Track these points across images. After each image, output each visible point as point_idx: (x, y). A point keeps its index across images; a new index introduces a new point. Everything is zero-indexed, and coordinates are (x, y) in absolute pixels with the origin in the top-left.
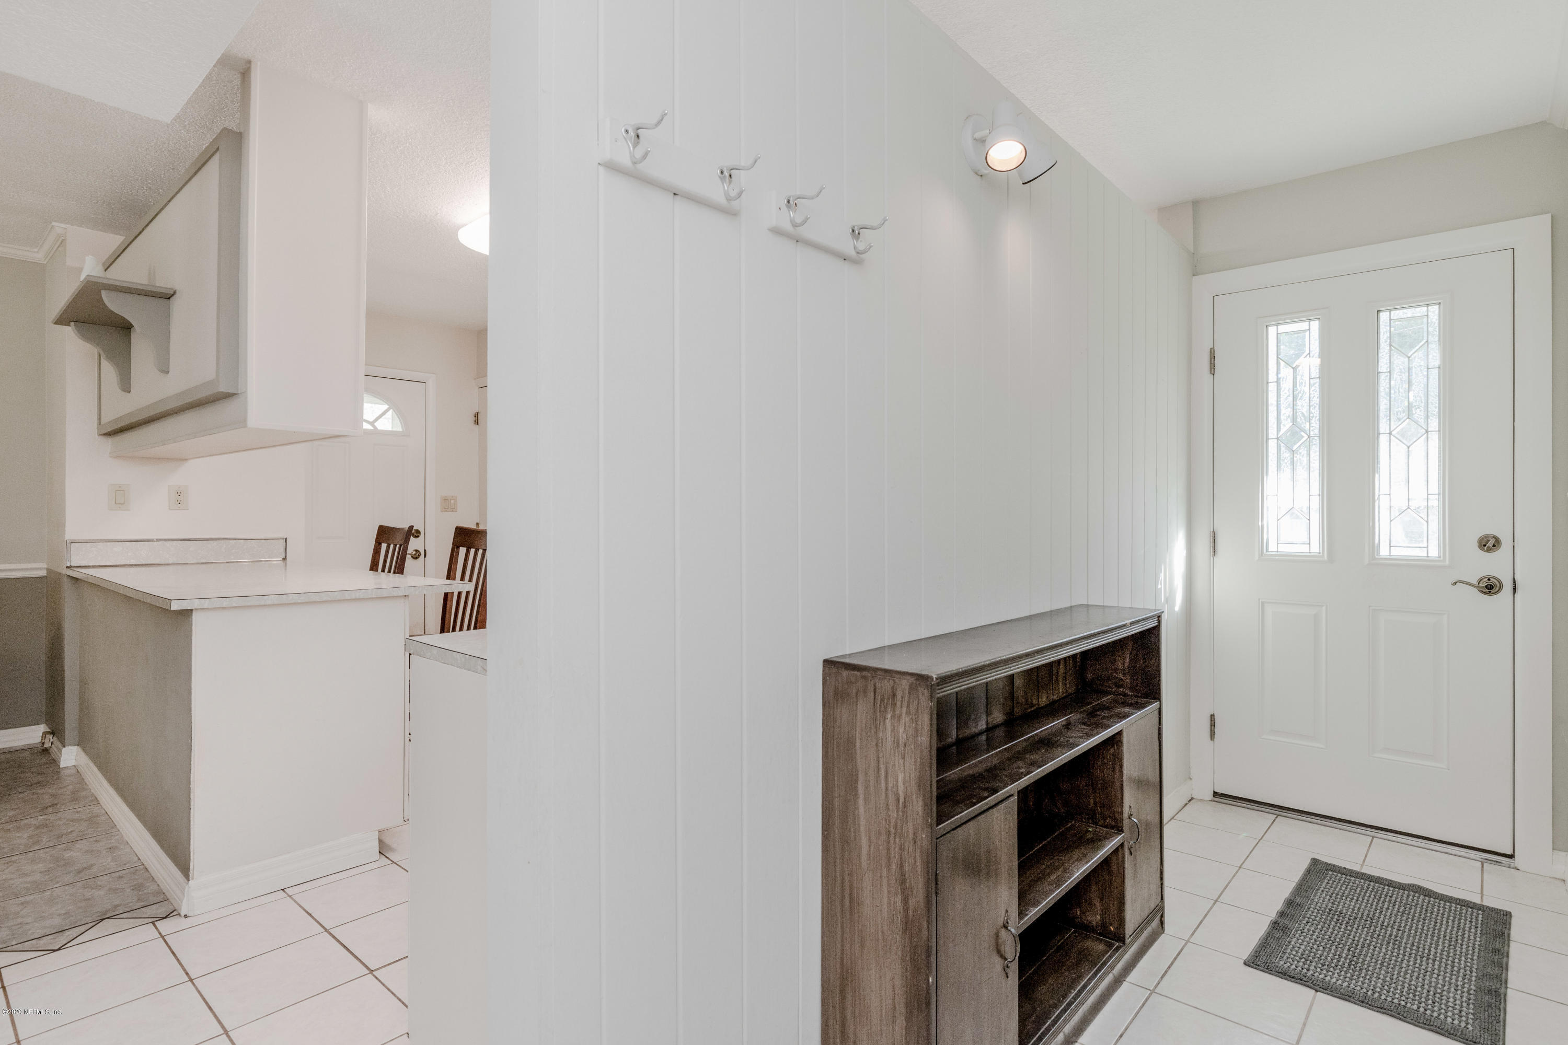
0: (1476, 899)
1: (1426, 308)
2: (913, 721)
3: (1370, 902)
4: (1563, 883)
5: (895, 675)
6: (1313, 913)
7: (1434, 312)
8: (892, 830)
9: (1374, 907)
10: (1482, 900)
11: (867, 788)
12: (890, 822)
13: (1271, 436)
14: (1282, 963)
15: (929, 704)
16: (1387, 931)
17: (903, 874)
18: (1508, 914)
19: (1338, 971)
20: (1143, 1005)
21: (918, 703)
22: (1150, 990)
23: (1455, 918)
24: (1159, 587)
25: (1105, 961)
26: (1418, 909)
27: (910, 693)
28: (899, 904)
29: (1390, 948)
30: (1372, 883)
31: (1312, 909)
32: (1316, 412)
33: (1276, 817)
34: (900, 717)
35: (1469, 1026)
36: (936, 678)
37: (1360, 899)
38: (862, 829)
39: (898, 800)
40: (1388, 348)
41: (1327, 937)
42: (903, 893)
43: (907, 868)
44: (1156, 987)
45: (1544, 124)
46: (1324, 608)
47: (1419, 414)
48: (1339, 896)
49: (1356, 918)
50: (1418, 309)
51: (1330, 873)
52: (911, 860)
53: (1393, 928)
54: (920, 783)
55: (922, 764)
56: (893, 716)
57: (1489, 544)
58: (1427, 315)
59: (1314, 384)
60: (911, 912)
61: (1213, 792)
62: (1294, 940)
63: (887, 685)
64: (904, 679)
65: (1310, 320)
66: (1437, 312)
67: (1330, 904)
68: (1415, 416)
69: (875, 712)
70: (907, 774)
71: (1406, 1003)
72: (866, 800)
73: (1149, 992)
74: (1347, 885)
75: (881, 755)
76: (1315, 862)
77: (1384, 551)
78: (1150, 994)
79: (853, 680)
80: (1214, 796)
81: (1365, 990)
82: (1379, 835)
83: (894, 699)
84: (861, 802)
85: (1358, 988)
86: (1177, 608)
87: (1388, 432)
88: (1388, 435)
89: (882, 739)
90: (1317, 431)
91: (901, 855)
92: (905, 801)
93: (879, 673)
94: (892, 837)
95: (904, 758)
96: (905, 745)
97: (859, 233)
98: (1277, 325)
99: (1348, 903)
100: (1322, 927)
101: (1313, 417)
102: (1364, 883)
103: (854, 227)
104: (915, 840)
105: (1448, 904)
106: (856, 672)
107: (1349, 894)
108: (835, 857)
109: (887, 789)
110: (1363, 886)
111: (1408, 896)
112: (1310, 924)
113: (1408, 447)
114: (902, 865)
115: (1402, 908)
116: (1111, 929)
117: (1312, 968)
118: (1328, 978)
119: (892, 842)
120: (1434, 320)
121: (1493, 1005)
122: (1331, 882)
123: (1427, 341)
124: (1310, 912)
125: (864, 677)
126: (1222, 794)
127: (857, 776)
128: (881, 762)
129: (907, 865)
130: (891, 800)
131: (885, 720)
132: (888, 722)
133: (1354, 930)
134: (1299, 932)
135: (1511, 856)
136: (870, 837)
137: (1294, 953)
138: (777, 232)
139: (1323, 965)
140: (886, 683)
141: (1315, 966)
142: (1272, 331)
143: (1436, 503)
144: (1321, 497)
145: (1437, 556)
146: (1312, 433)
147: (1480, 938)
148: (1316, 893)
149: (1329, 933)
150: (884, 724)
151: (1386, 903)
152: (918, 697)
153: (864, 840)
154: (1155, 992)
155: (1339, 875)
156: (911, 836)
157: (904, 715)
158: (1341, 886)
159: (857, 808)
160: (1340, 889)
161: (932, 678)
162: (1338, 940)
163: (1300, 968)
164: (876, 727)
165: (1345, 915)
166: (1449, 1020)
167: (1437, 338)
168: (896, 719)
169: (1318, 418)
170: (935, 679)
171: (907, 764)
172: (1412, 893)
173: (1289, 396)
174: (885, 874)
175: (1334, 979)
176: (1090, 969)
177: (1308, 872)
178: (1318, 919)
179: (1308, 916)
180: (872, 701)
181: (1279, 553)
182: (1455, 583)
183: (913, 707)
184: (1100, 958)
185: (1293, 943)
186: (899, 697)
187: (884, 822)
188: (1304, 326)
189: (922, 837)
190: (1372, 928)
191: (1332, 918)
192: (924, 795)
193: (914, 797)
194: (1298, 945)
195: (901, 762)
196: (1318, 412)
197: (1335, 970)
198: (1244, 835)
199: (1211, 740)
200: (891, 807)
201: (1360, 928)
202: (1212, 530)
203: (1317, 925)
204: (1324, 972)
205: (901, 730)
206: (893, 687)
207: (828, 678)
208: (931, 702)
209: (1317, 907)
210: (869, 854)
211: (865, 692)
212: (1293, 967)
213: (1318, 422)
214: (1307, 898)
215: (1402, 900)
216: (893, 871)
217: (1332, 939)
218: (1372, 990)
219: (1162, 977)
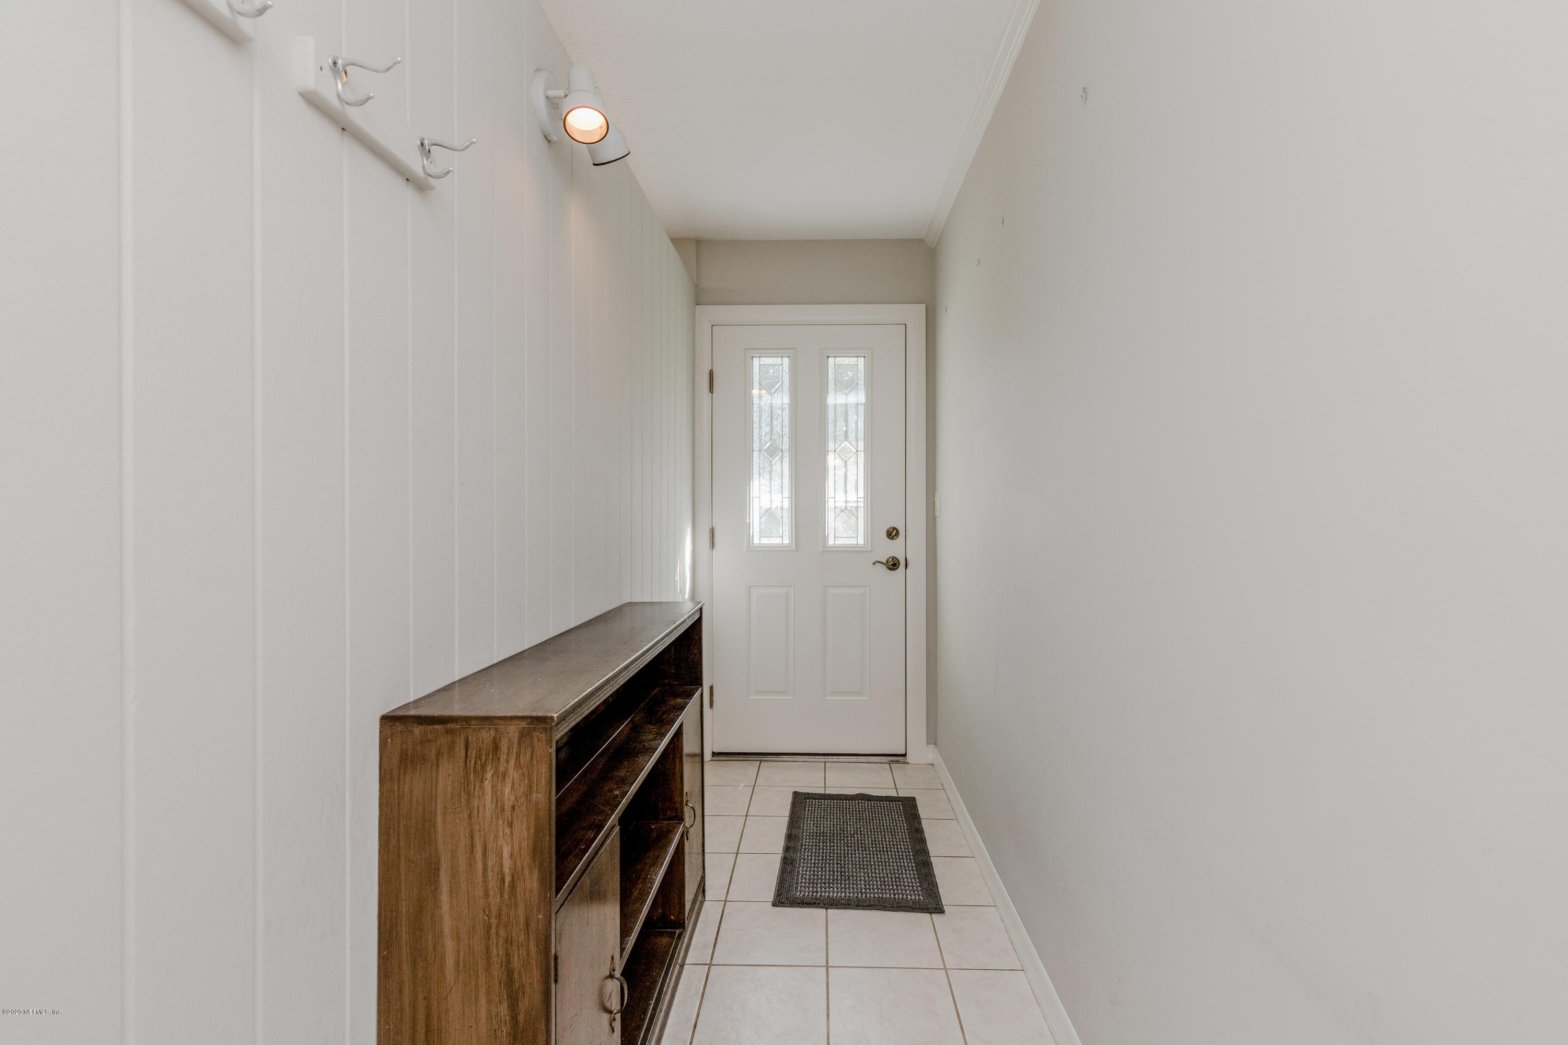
0: (893, 793)
1: (856, 359)
2: (524, 777)
3: (838, 817)
4: (931, 766)
5: (497, 721)
6: (806, 840)
7: (861, 362)
8: (494, 921)
9: (842, 820)
10: (898, 794)
11: (454, 874)
12: (490, 911)
13: (755, 448)
14: (798, 893)
15: (548, 750)
16: (855, 838)
17: (510, 973)
18: (914, 799)
19: (836, 885)
20: (706, 983)
21: (532, 755)
22: (707, 964)
23: (888, 812)
24: (676, 579)
25: (672, 954)
26: (867, 813)
27: (519, 743)
28: (504, 1009)
29: (860, 852)
30: (835, 801)
31: (805, 837)
32: (786, 430)
33: (760, 763)
34: (504, 775)
35: (921, 897)
36: (557, 717)
37: (832, 817)
38: (446, 931)
39: (503, 880)
40: (834, 386)
41: (820, 858)
42: (510, 997)
43: (516, 962)
44: (712, 959)
45: (921, 241)
46: (793, 587)
47: (852, 437)
48: (819, 819)
49: (834, 834)
50: (852, 359)
51: (808, 801)
52: (523, 952)
53: (857, 834)
54: (536, 850)
55: (538, 829)
56: (496, 774)
57: (892, 534)
58: (857, 364)
59: (786, 408)
60: (521, 1018)
61: (711, 753)
62: (801, 869)
63: (486, 736)
64: (512, 725)
65: (782, 357)
66: (863, 362)
67: (815, 828)
68: (850, 439)
69: (467, 774)
70: (517, 844)
71: (882, 894)
72: (453, 892)
73: (708, 966)
74: (821, 808)
75: (477, 828)
76: (796, 794)
77: (831, 542)
78: (709, 968)
79: (430, 736)
80: (713, 756)
81: (856, 895)
82: (829, 760)
83: (497, 752)
84: (444, 897)
85: (852, 895)
86: (687, 597)
87: (834, 450)
88: (834, 452)
89: (478, 808)
90: (787, 447)
91: (507, 949)
92: (513, 878)
93: (473, 722)
94: (493, 931)
95: (511, 825)
96: (513, 807)
97: (429, 151)
98: (760, 357)
99: (825, 823)
100: (816, 850)
101: (785, 435)
102: (831, 802)
103: (423, 139)
104: (527, 924)
105: (881, 803)
106: (436, 726)
107: (824, 815)
108: (401, 983)
109: (485, 870)
110: (830, 805)
111: (859, 804)
112: (807, 850)
113: (846, 462)
114: (508, 962)
115: (858, 815)
116: (671, 919)
117: (819, 889)
118: (831, 894)
119: (493, 936)
120: (861, 369)
121: (928, 874)
122: (810, 808)
123: (857, 384)
124: (804, 840)
125: (448, 732)
126: (719, 753)
127: (438, 862)
128: (477, 838)
129: (516, 960)
130: (493, 883)
131: (482, 782)
132: (487, 784)
133: (836, 845)
134: (802, 860)
135: (904, 755)
136: (458, 938)
137: (804, 880)
138: (313, 101)
139: (825, 884)
140: (484, 734)
141: (820, 887)
142: (756, 362)
143: (862, 505)
144: (790, 499)
145: (863, 543)
146: (784, 448)
147: (906, 823)
148: (804, 822)
149: (821, 854)
150: (481, 787)
151: (848, 815)
152: (532, 746)
153: (449, 945)
154: (713, 965)
155: (814, 801)
156: (522, 920)
157: (511, 771)
158: (818, 810)
159: (437, 905)
160: (818, 813)
161: (552, 718)
162: (828, 857)
163: (811, 893)
164: (469, 794)
165: (827, 833)
166: (909, 897)
167: (863, 382)
168: (500, 778)
169: (788, 436)
170: (556, 719)
171: (516, 831)
172: (860, 801)
173: (768, 416)
174: (482, 980)
175: (835, 893)
176: (661, 969)
177: (794, 804)
178: (811, 844)
179: (804, 843)
180: (462, 760)
181: (761, 545)
182: (874, 564)
183: (527, 757)
184: (667, 952)
185: (801, 872)
186: (504, 749)
187: (481, 914)
188: (779, 360)
189: (538, 920)
190: (846, 838)
191: (820, 840)
192: (541, 864)
193: (527, 872)
194: (804, 872)
195: (508, 831)
196: (788, 431)
197: (833, 885)
198: (742, 785)
199: (711, 708)
200: (491, 893)
201: (839, 841)
202: (711, 527)
203: (812, 850)
204: (827, 889)
205: (507, 790)
206: (495, 738)
207: (389, 740)
208: (551, 749)
209: (808, 834)
210: (457, 963)
211: (451, 748)
212: (807, 894)
213: (788, 440)
214: (799, 827)
215: (856, 808)
216: (495, 973)
217: (824, 858)
218: (860, 892)
219: (714, 947)
